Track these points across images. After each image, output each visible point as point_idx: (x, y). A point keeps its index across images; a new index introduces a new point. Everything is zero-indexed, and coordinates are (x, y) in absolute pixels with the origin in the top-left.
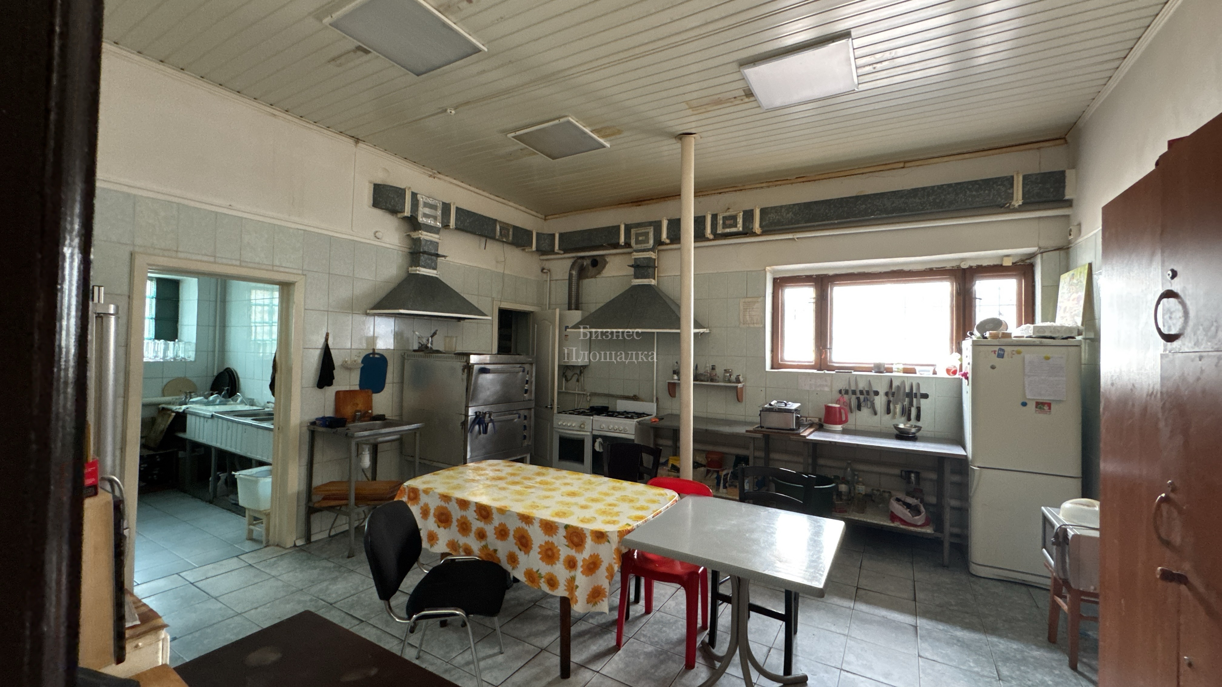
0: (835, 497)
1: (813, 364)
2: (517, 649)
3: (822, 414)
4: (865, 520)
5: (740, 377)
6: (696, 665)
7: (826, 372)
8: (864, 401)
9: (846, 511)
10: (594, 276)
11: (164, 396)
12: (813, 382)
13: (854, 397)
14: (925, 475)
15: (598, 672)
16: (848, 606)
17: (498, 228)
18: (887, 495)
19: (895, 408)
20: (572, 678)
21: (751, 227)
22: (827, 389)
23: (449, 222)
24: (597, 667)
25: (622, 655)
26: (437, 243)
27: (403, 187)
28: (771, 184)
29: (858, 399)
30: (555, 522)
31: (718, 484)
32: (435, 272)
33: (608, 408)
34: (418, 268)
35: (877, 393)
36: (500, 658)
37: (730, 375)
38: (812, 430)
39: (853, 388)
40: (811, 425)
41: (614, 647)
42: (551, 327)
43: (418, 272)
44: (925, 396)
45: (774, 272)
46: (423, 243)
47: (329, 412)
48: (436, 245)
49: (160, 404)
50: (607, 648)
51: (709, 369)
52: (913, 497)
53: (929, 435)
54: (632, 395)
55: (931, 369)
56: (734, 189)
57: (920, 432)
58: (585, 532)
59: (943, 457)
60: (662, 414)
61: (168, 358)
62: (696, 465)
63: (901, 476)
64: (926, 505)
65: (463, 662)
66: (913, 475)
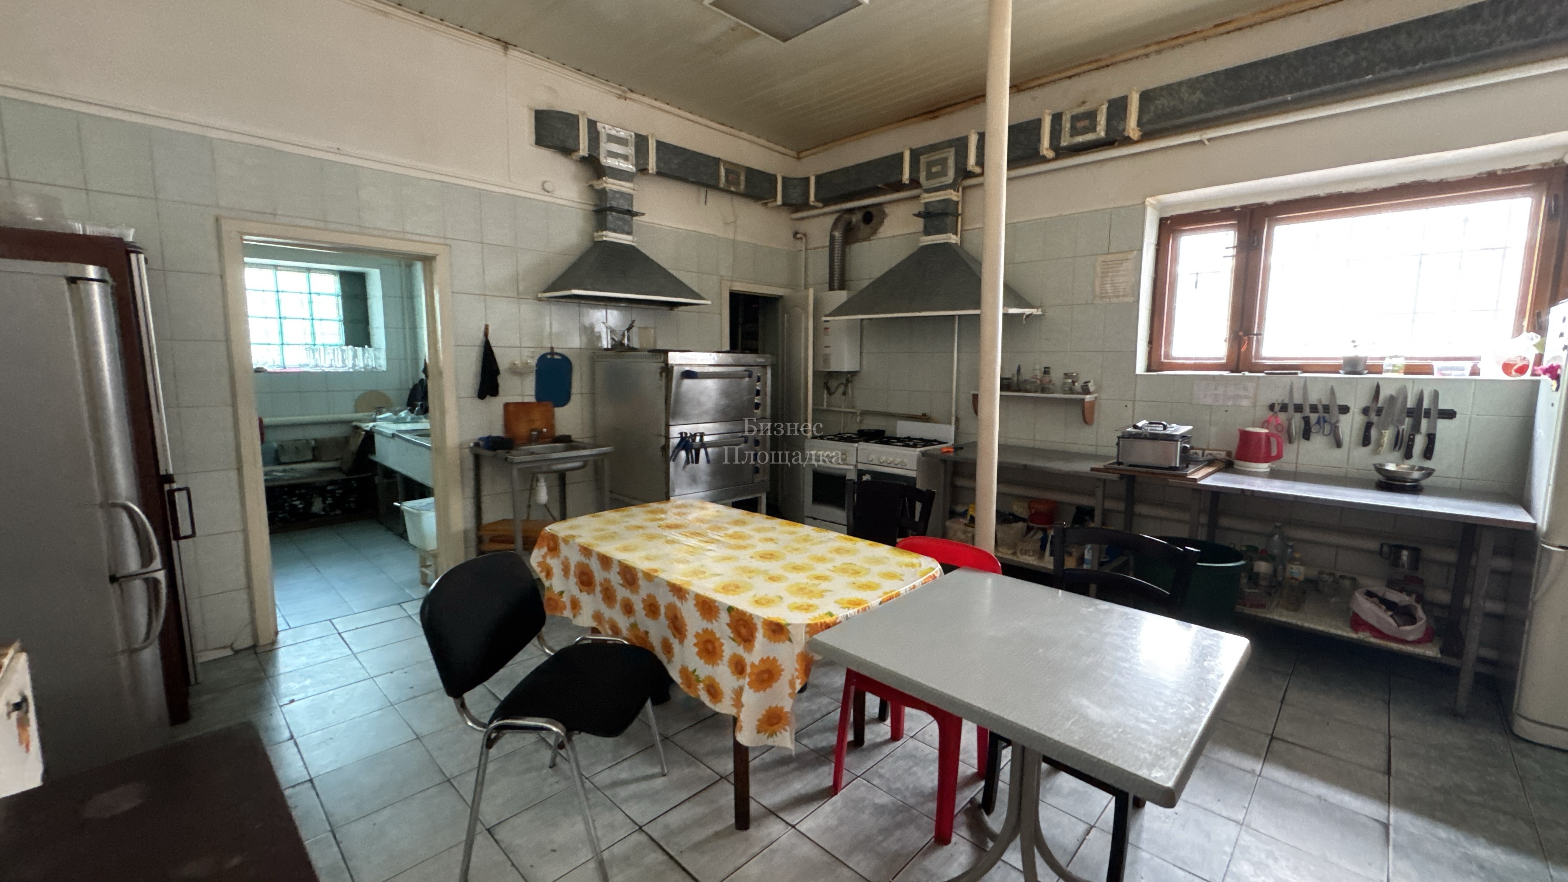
0: (1244, 581)
1: (1224, 361)
2: (687, 771)
3: (1233, 445)
4: (1299, 623)
5: (1090, 384)
6: (954, 838)
7: (1247, 374)
8: (1318, 422)
9: (1263, 606)
10: (867, 239)
11: (357, 411)
12: (1220, 391)
13: (1298, 417)
14: (1431, 553)
15: (793, 827)
16: (1249, 768)
17: (722, 170)
18: (1347, 583)
19: (1381, 435)
20: (752, 831)
21: (1121, 128)
22: (1245, 403)
23: (648, 164)
24: (792, 817)
25: (839, 804)
26: (631, 195)
27: (575, 113)
28: (1163, 46)
29: (1306, 420)
30: (715, 601)
31: (1043, 548)
32: (630, 237)
33: (883, 432)
34: (604, 233)
35: (1344, 410)
36: (659, 782)
37: (1073, 382)
38: (1210, 470)
39: (1298, 400)
40: (1210, 463)
41: (830, 788)
42: (803, 316)
43: (605, 239)
44: (1450, 414)
45: (1163, 207)
46: (610, 195)
47: (498, 431)
48: (629, 198)
49: (353, 421)
50: (817, 788)
51: (1039, 374)
52: (1401, 591)
53: (1449, 483)
54: (919, 413)
55: (1468, 365)
56: (1095, 65)
57: (1429, 479)
58: (755, 620)
59: (1476, 526)
60: (963, 441)
61: (357, 368)
62: (1003, 518)
63: (1381, 553)
64: (1428, 606)
65: (608, 781)
66: (1405, 554)
